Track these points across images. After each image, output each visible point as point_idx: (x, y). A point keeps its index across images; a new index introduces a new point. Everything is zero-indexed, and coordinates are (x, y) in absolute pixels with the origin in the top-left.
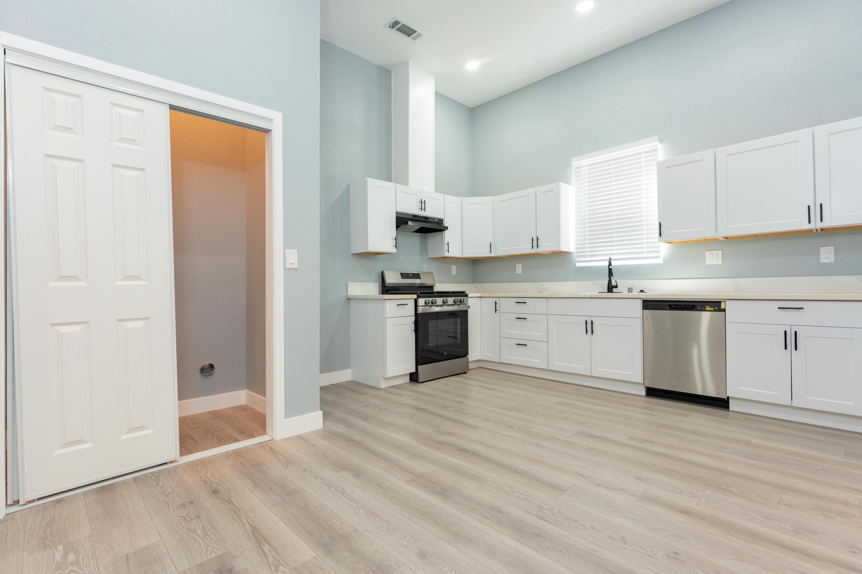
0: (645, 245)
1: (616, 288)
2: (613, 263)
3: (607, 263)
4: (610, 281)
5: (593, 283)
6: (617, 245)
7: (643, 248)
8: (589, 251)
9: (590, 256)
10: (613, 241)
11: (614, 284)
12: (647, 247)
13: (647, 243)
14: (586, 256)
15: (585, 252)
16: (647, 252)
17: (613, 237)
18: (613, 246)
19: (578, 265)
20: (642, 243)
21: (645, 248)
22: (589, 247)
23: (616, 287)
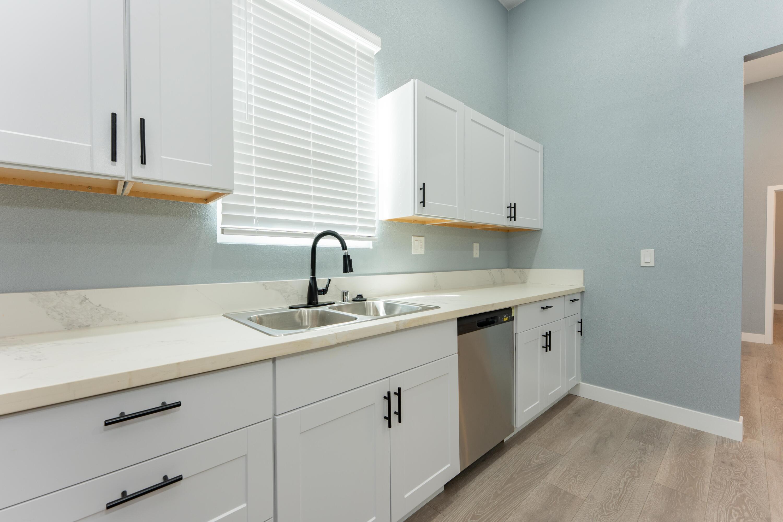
0: (357, 216)
1: (324, 294)
2: (349, 243)
3: (309, 242)
4: (313, 279)
5: (264, 284)
6: (317, 207)
7: (354, 220)
8: (260, 210)
9: (262, 221)
10: (309, 197)
11: (321, 285)
12: (361, 220)
13: (361, 213)
14: (249, 220)
15: (250, 209)
16: (362, 229)
17: (309, 188)
18: (309, 206)
19: (222, 239)
20: (354, 212)
21: (357, 220)
22: (259, 200)
23: (324, 291)
